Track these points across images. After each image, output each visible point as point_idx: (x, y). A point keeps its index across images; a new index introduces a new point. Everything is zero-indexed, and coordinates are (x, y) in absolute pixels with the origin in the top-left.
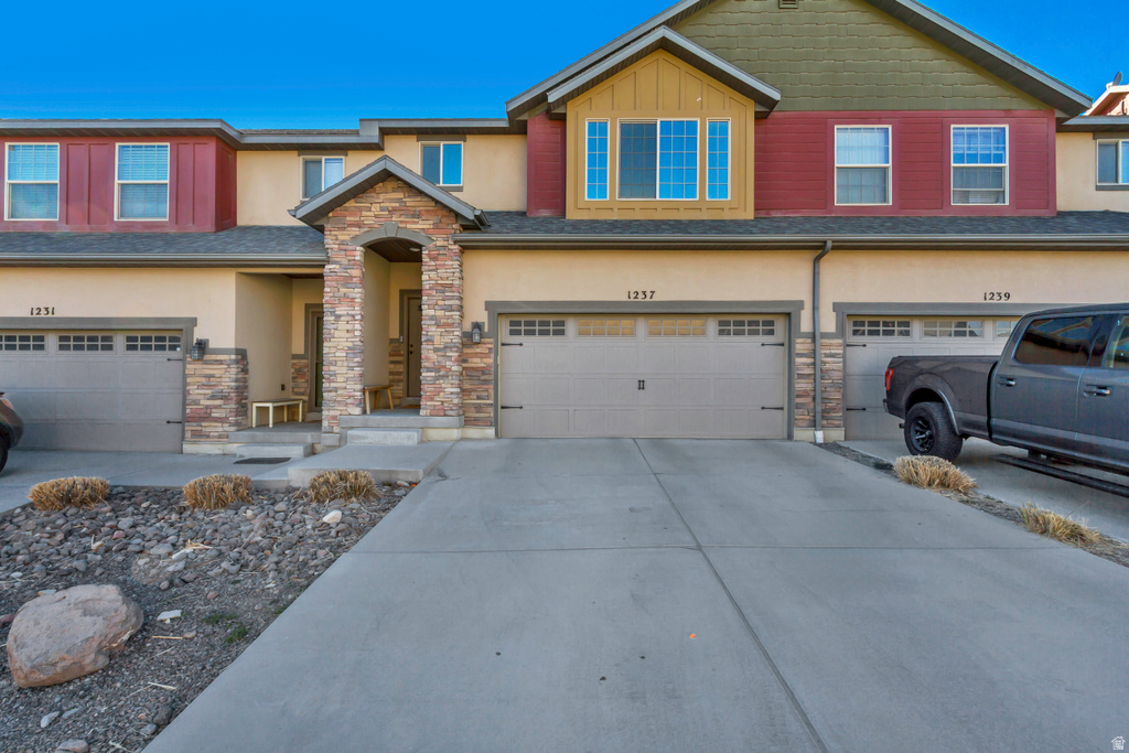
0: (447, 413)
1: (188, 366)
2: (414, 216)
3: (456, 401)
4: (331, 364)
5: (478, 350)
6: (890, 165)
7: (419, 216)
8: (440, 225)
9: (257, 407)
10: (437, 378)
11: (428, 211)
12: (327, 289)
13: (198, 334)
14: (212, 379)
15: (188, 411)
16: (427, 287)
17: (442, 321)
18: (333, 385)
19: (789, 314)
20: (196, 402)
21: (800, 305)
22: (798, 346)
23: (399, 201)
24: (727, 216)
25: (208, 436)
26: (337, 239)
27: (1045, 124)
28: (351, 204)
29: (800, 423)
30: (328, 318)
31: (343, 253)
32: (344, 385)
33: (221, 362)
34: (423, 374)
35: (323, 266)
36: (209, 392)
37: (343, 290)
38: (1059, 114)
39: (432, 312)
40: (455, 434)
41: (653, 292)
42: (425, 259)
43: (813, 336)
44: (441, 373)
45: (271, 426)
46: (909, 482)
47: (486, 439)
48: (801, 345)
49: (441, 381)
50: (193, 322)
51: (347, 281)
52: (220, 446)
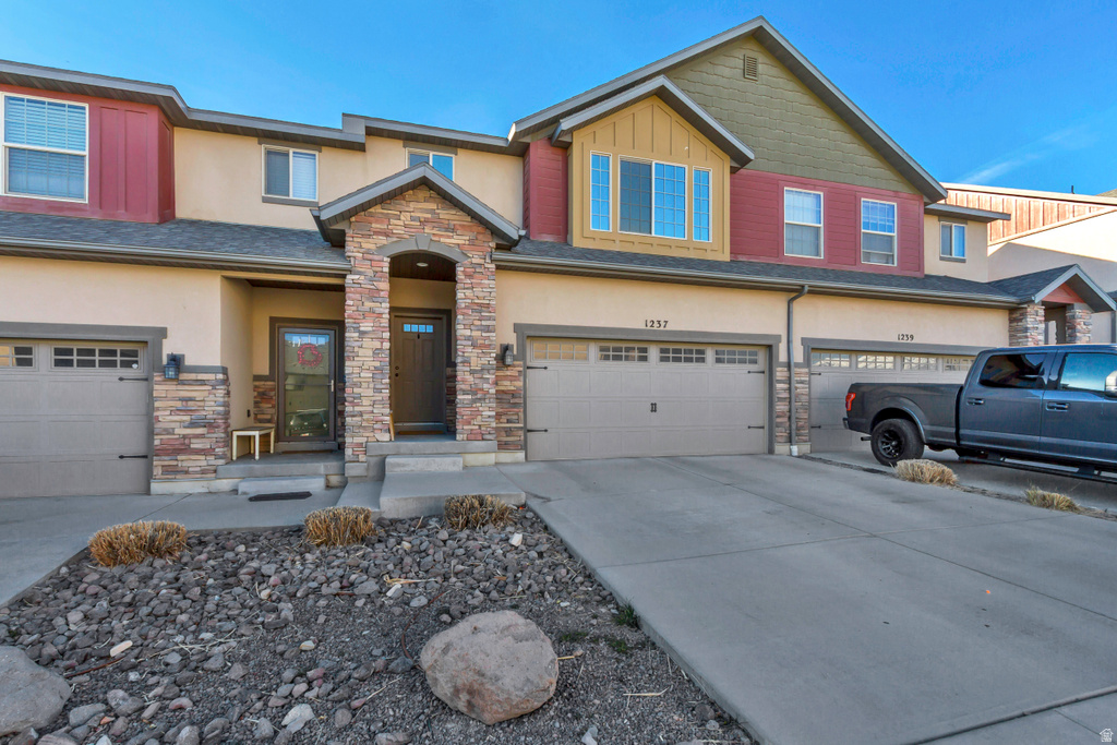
0: (486, 437)
1: (156, 387)
2: (447, 230)
3: (494, 425)
4: (355, 385)
5: (509, 373)
6: (822, 225)
7: (453, 230)
8: (477, 242)
9: (238, 437)
10: (474, 401)
11: (463, 226)
12: (349, 302)
13: (169, 348)
14: (190, 403)
15: (157, 442)
16: (463, 305)
17: (479, 342)
18: (357, 409)
19: (769, 347)
20: (169, 432)
21: (778, 338)
22: (778, 374)
23: (432, 211)
24: (710, 256)
25: (187, 472)
26: (361, 247)
27: (916, 207)
28: (377, 209)
29: (779, 439)
30: (350, 335)
31: (369, 263)
32: (370, 409)
33: (203, 382)
34: (459, 397)
35: (344, 276)
36: (187, 418)
37: (368, 304)
38: (926, 200)
39: (468, 332)
40: (491, 458)
41: (666, 322)
42: (460, 276)
43: (789, 365)
44: (479, 396)
45: (257, 457)
46: (913, 480)
47: (516, 463)
48: (780, 373)
49: (479, 404)
50: (162, 333)
51: (373, 294)
52: (205, 483)
